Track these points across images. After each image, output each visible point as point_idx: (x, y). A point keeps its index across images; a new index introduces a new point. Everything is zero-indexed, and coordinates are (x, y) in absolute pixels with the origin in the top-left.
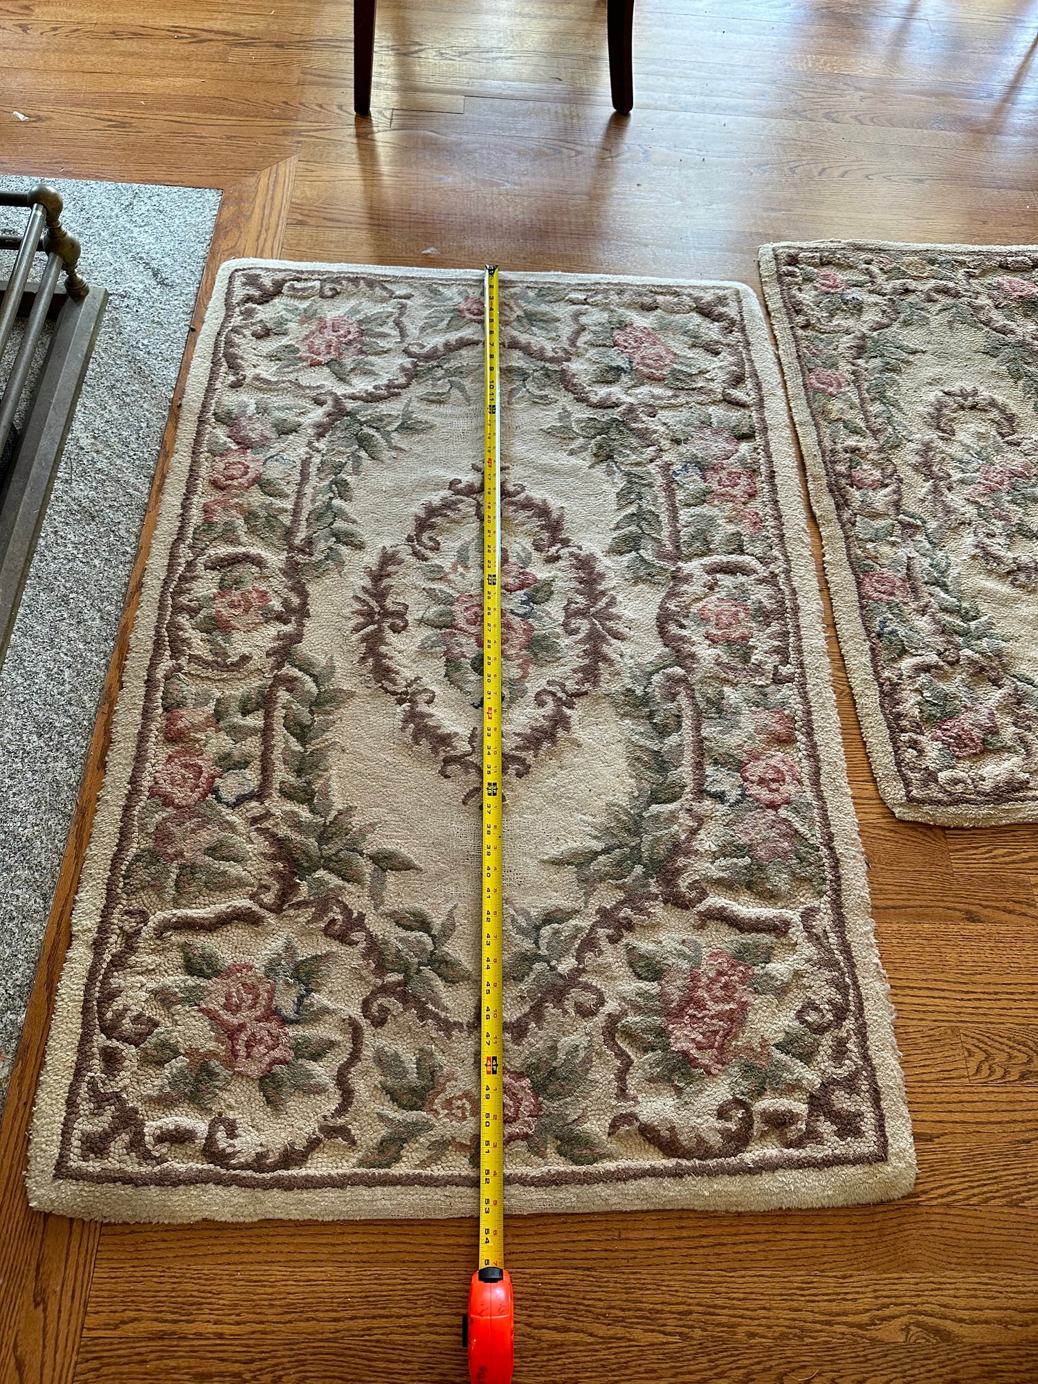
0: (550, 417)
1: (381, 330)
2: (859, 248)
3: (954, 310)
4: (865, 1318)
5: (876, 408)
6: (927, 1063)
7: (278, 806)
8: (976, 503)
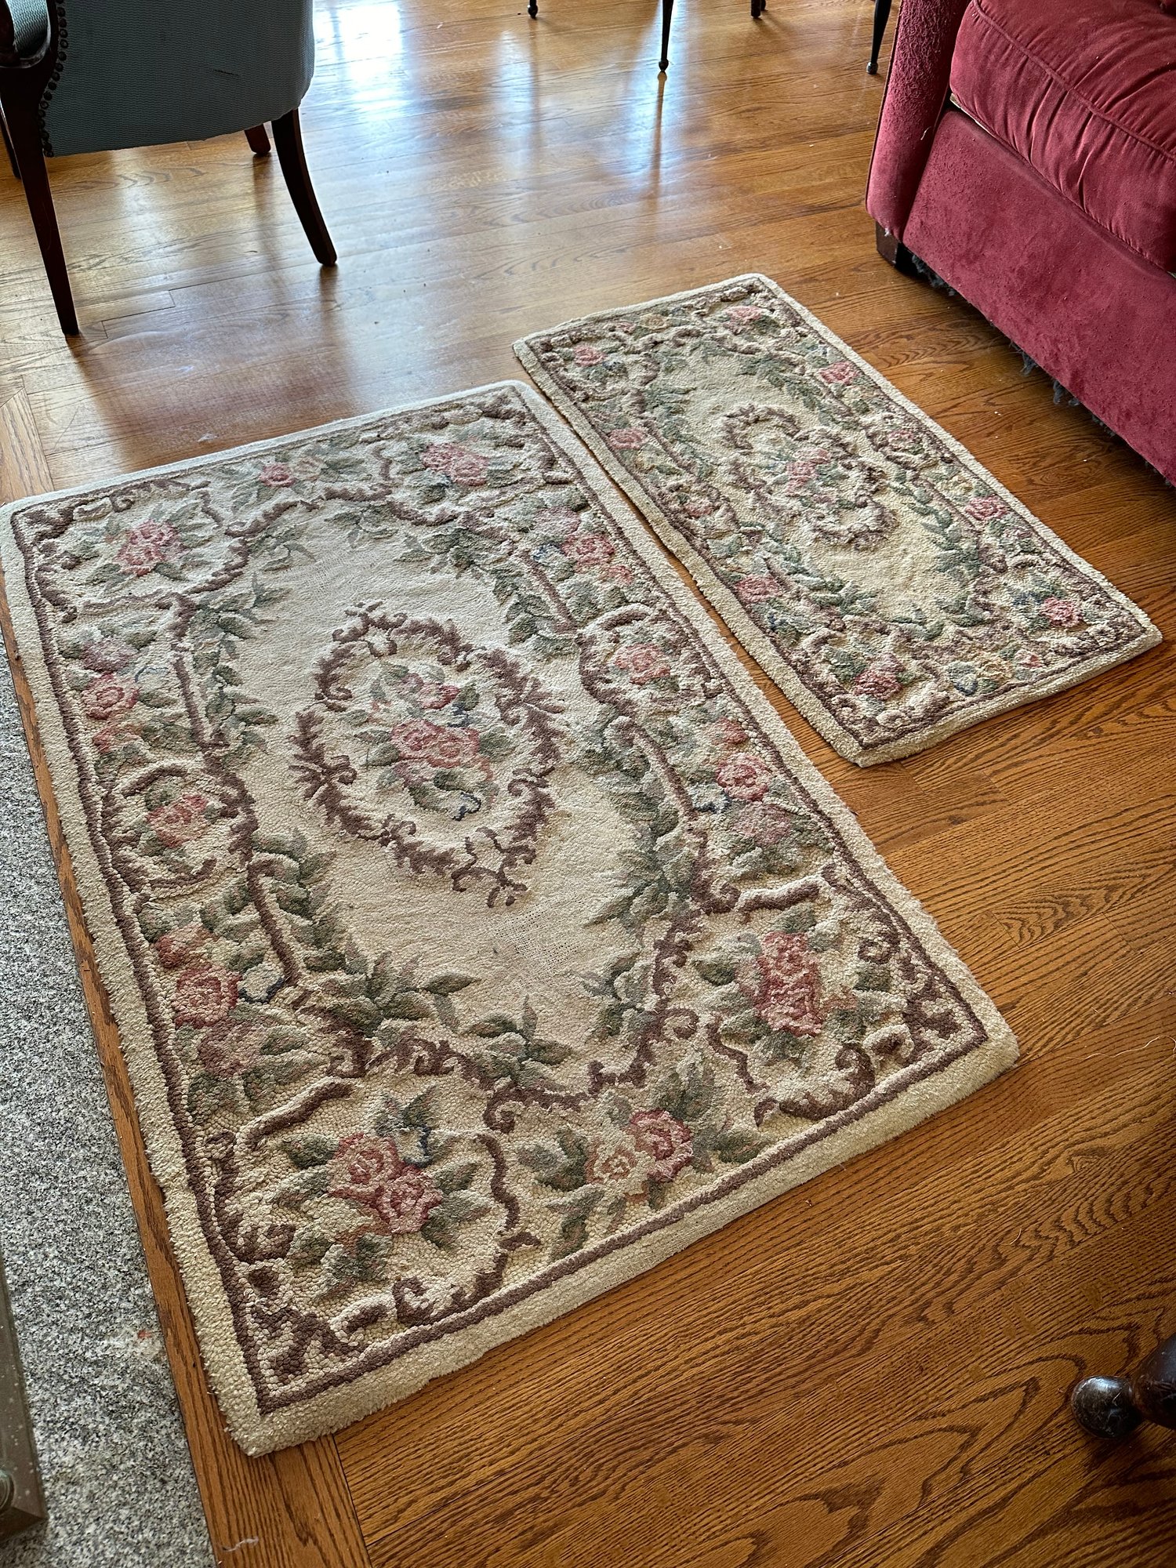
0: (397, 548)
1: (194, 522)
2: (598, 320)
3: (702, 347)
4: (1035, 1169)
5: (677, 448)
6: (980, 948)
7: (313, 982)
8: (796, 496)
